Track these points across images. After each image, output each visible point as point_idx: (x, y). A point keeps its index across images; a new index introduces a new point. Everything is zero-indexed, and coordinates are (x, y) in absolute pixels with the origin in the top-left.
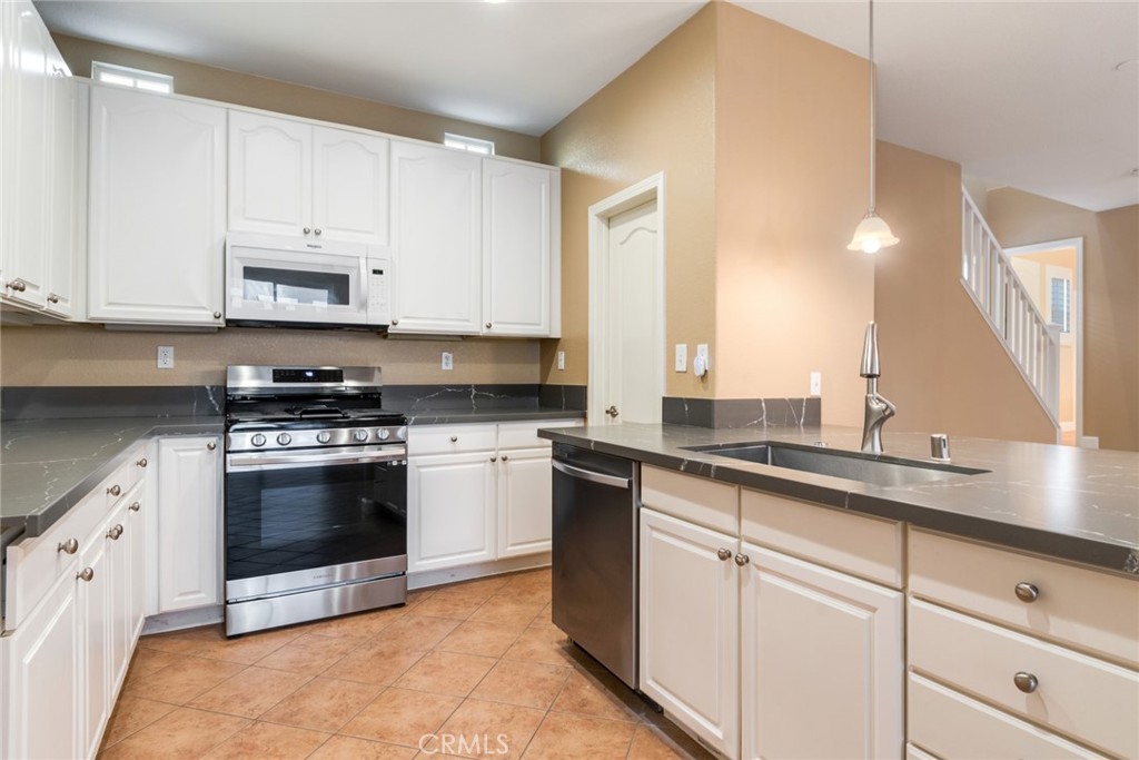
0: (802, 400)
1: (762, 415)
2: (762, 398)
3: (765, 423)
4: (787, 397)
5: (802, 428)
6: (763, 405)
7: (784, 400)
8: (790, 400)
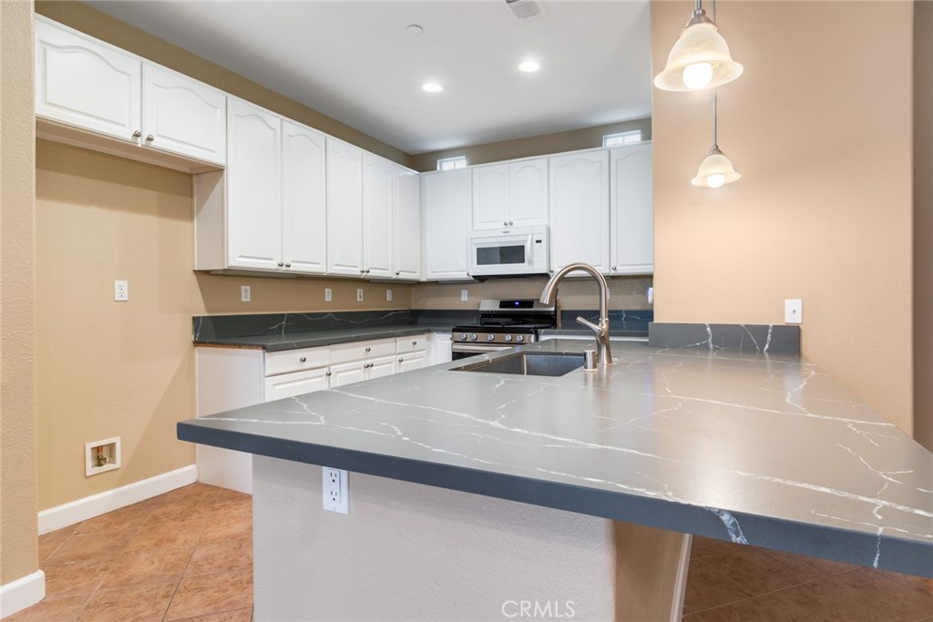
0: (767, 327)
1: (707, 338)
2: (707, 323)
3: (711, 346)
4: (742, 323)
5: (767, 355)
6: (709, 329)
7: (738, 326)
8: (746, 326)
